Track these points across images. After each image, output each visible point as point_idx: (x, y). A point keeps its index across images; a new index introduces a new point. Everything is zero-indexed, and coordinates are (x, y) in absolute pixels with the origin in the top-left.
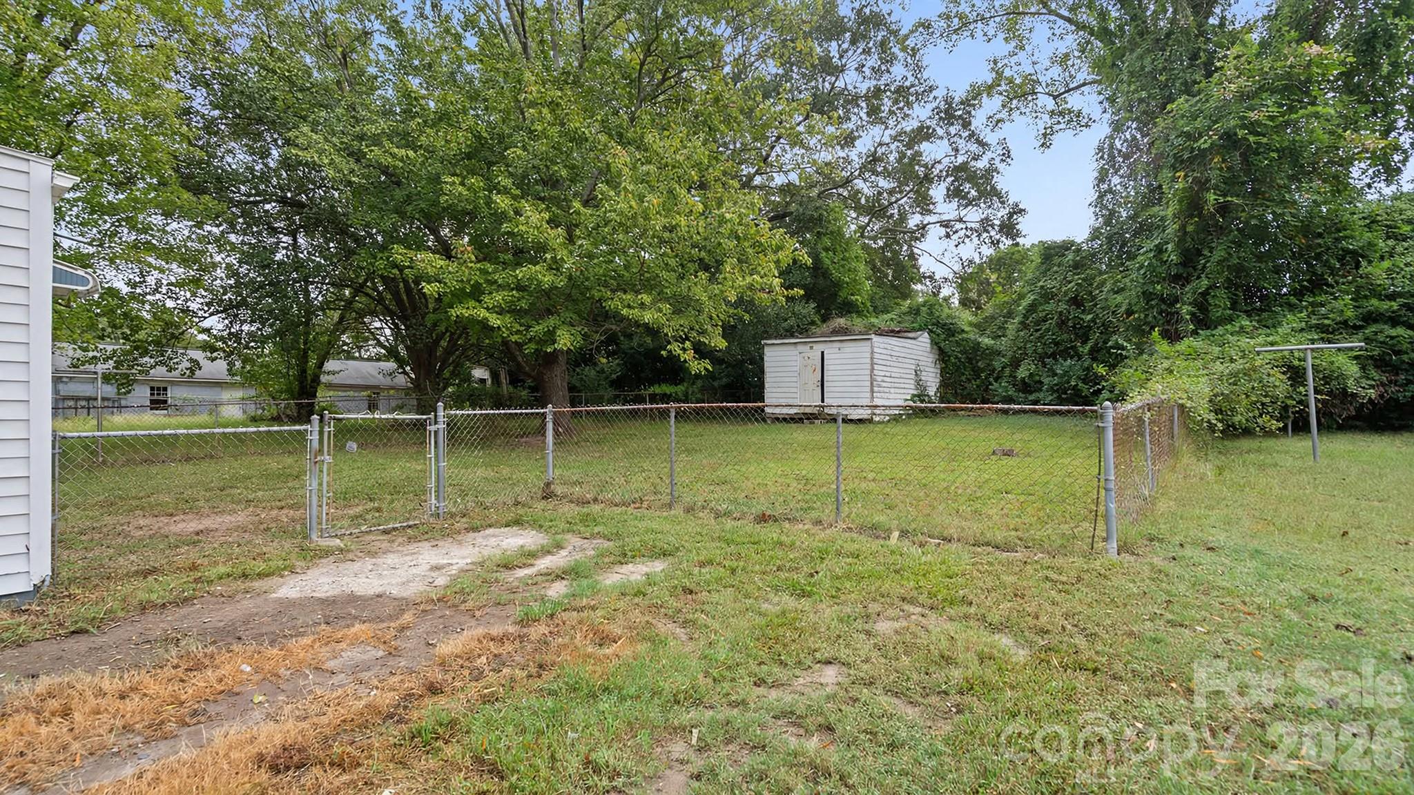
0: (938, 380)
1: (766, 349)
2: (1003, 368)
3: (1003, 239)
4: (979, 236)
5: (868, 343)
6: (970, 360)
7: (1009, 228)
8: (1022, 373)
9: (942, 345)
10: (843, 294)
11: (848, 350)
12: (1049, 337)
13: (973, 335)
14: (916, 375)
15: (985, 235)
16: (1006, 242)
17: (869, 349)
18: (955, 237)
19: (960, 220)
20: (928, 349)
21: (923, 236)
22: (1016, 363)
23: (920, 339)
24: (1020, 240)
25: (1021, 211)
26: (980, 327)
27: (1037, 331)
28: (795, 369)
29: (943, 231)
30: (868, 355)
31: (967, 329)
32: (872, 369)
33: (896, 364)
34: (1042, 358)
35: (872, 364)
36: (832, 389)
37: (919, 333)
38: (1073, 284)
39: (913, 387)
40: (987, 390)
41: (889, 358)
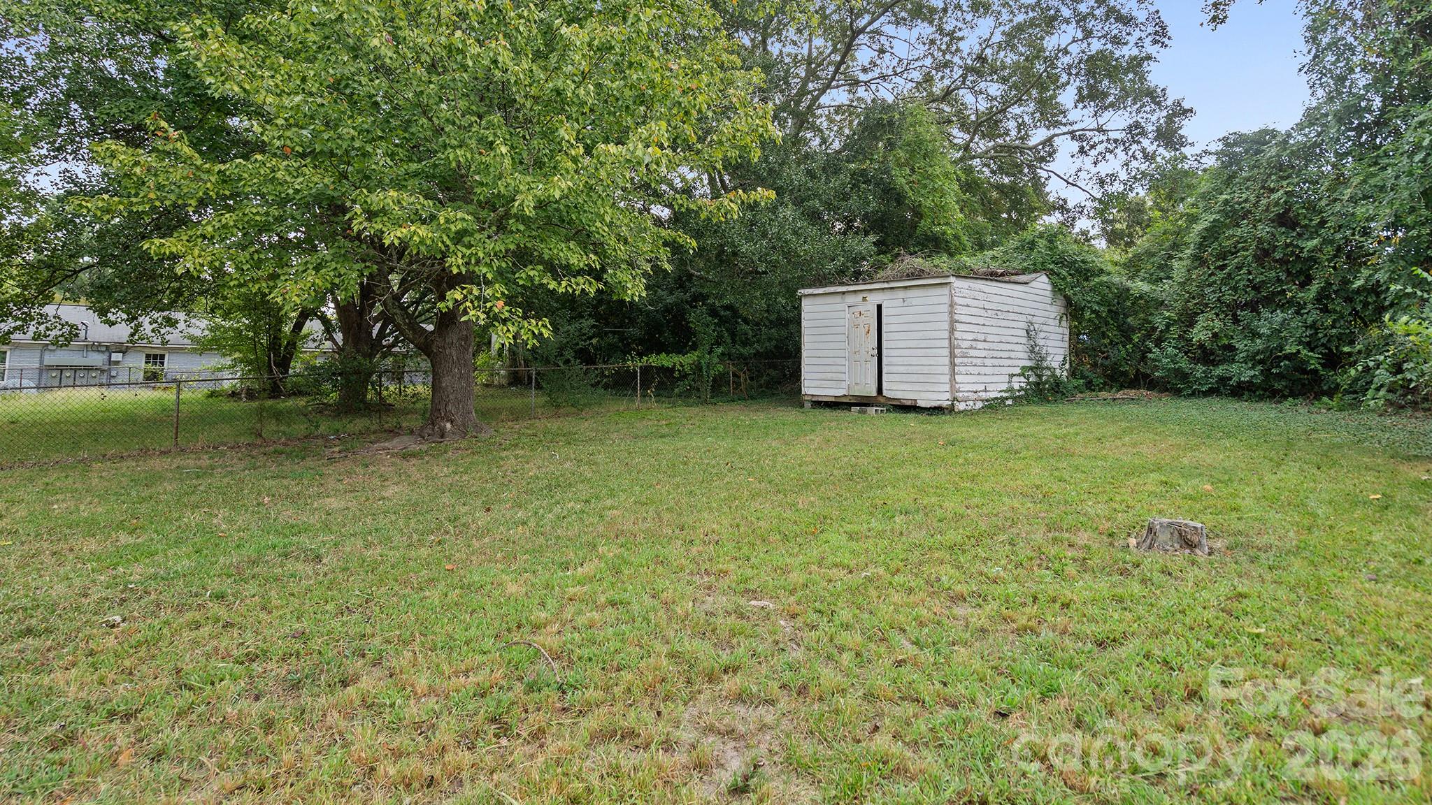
0: (1067, 345)
1: (805, 302)
2: (1168, 326)
3: (1161, 150)
4: (1126, 150)
5: (945, 291)
6: (1113, 314)
7: (1169, 136)
8: (1199, 334)
9: (1070, 293)
10: (924, 224)
11: (915, 302)
12: (1242, 278)
13: (1118, 278)
14: (1029, 337)
15: (1134, 147)
16: (1164, 153)
17: (946, 299)
18: (1093, 152)
19: (1100, 130)
20: (1049, 300)
21: (1050, 155)
22: (1189, 320)
23: (1034, 284)
24: (1187, 151)
25: (1187, 112)
26: (1133, 267)
27: (1222, 268)
28: (841, 330)
29: (1075, 146)
30: (946, 308)
31: (1110, 268)
32: (952, 330)
33: (993, 322)
34: (1231, 311)
35: (953, 322)
36: (894, 360)
37: (1034, 275)
38: (1281, 192)
39: (1025, 356)
40: (1143, 358)
41: (982, 312)
